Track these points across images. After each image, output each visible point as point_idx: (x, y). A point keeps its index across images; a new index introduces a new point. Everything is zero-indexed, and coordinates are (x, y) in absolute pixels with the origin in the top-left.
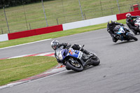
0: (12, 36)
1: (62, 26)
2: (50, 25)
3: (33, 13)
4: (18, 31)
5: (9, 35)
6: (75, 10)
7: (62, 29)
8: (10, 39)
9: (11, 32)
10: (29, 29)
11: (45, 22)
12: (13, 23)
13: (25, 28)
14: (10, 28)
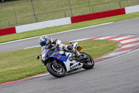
0: (74, 20)
4: (81, 14)
5: (72, 18)
8: (72, 22)
10: (92, 12)
11: (107, 5)
13: (88, 12)
14: (74, 11)
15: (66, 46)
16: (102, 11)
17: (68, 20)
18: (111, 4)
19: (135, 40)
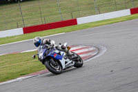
0: (27, 30)
1: (76, 20)
2: (65, 19)
3: (49, 7)
4: (33, 25)
6: (89, 4)
8: (25, 33)
9: (26, 26)
10: (44, 23)
11: (59, 16)
12: (28, 17)
13: (39, 22)
14: (26, 22)
15: (60, 46)
16: (54, 21)
17: (20, 31)
18: (62, 15)
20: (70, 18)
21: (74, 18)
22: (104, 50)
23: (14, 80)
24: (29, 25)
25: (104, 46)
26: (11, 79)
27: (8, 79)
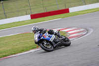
1: (68, 9)
2: (60, 9)
5: (31, 15)
7: (69, 12)
8: (32, 18)
9: (33, 14)
10: (45, 11)
11: (56, 6)
12: (34, 7)
14: (32, 11)
16: (52, 10)
17: (28, 17)
18: (59, 6)
19: (78, 31)
20: (64, 8)
21: (67, 8)
22: (91, 31)
23: (28, 52)
24: (35, 13)
25: (91, 28)
26: (26, 51)
27: (23, 51)
